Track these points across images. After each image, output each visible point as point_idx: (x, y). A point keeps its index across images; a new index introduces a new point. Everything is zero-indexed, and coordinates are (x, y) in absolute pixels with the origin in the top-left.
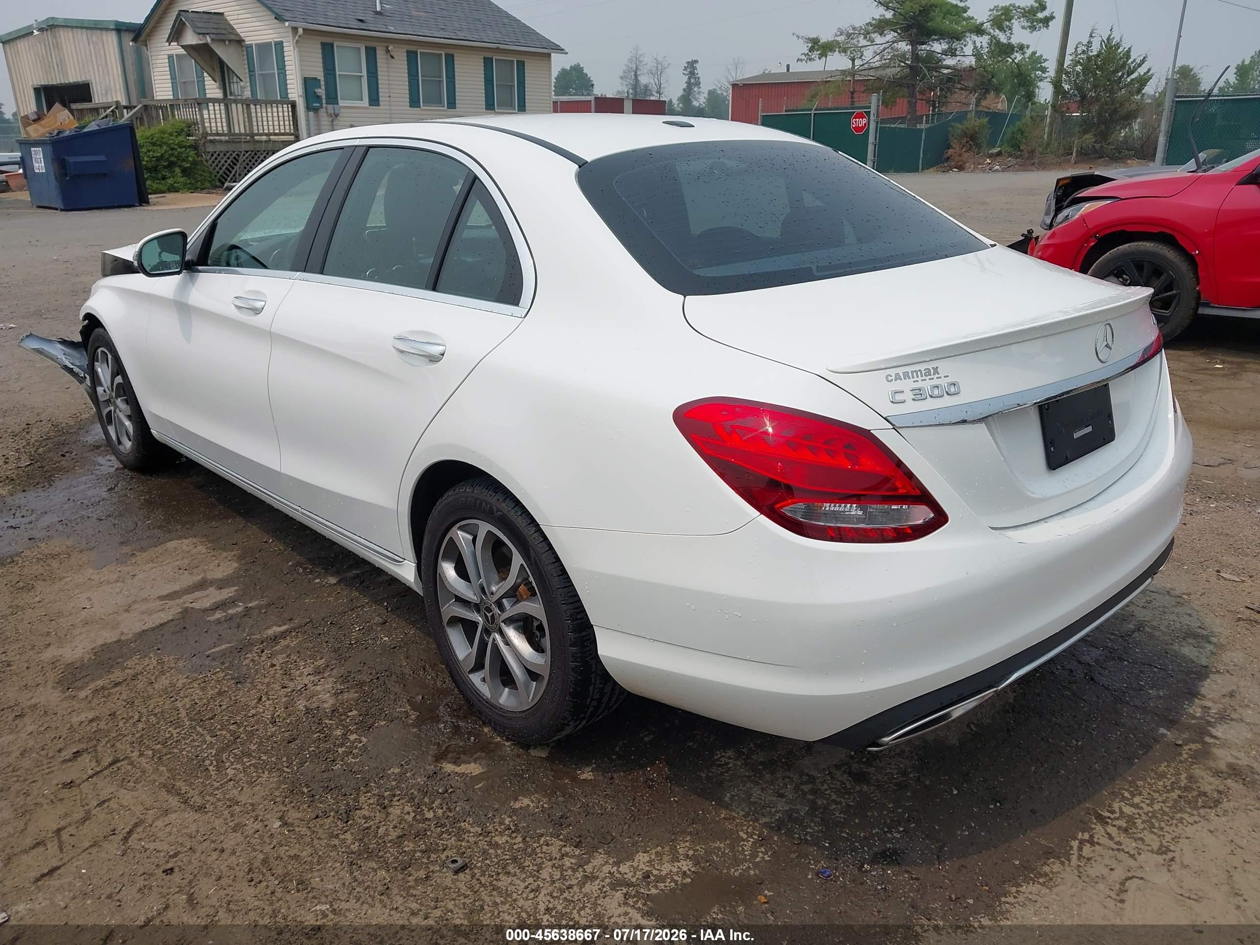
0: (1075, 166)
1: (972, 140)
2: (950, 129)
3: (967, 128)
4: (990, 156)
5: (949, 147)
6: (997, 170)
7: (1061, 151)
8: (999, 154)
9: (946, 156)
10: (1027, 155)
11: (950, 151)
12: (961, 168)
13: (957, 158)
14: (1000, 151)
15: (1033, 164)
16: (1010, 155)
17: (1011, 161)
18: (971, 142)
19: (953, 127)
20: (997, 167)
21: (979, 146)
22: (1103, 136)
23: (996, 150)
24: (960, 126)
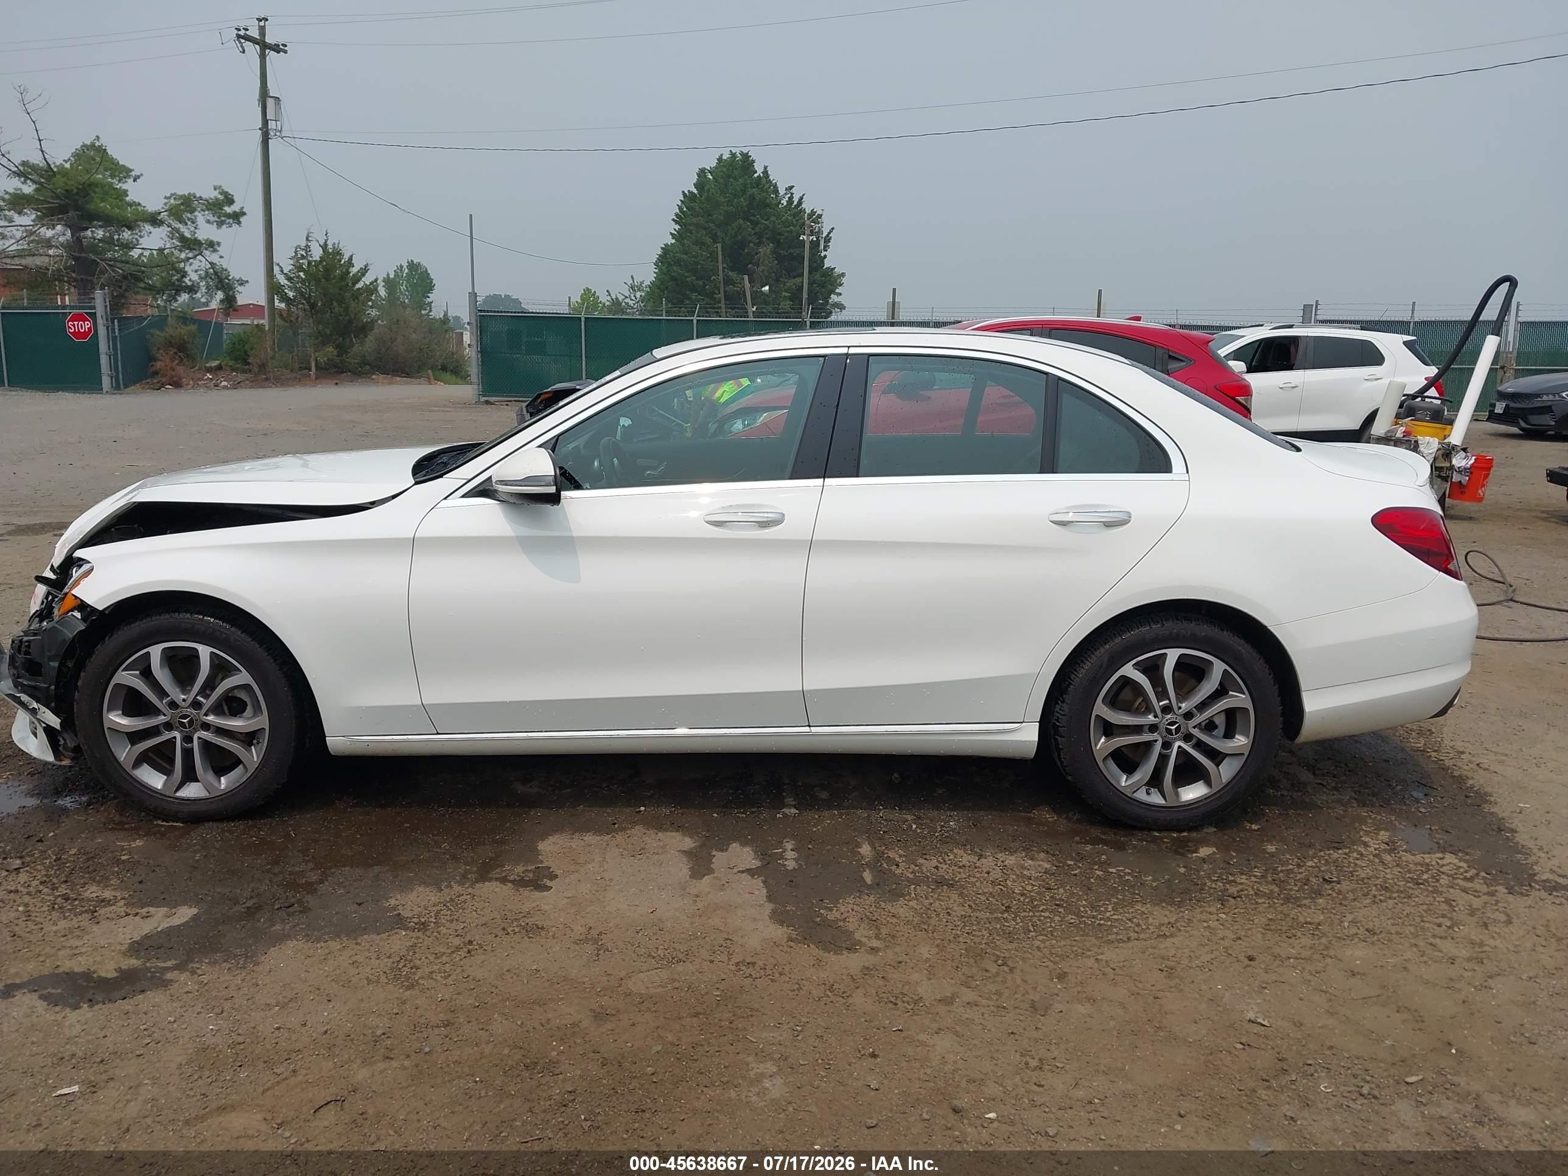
0: (318, 381)
1: (182, 349)
2: (148, 337)
3: (171, 336)
4: (209, 370)
5: (156, 360)
6: (225, 387)
7: (297, 366)
8: (219, 368)
9: (152, 370)
10: (256, 369)
11: (159, 364)
12: (177, 385)
13: (170, 373)
14: (220, 364)
15: (267, 379)
16: (233, 370)
17: (241, 377)
18: (181, 354)
19: (152, 335)
20: (224, 383)
21: (191, 357)
22: (342, 350)
23: (214, 364)
24: (162, 335)
